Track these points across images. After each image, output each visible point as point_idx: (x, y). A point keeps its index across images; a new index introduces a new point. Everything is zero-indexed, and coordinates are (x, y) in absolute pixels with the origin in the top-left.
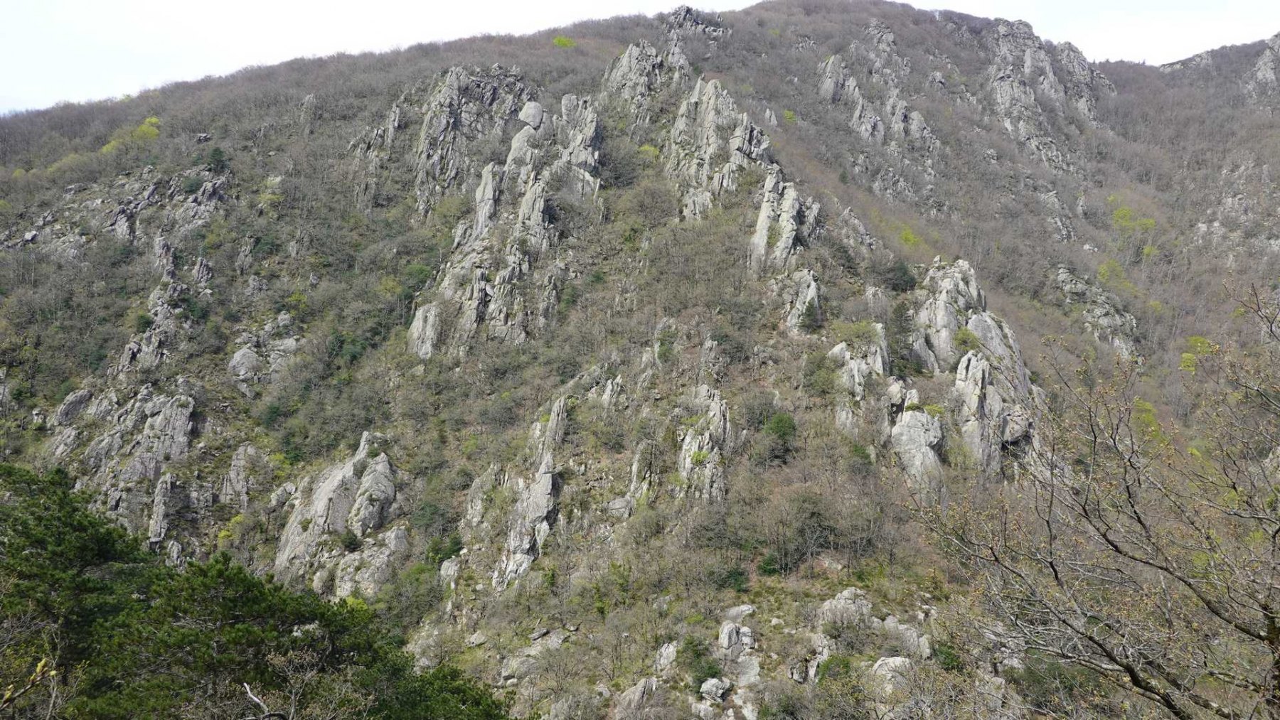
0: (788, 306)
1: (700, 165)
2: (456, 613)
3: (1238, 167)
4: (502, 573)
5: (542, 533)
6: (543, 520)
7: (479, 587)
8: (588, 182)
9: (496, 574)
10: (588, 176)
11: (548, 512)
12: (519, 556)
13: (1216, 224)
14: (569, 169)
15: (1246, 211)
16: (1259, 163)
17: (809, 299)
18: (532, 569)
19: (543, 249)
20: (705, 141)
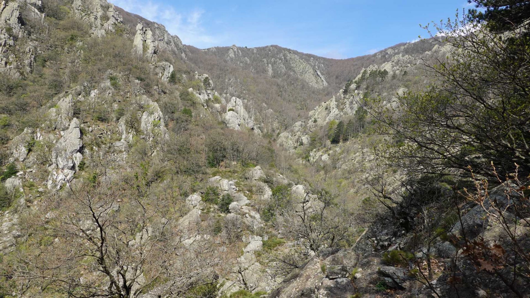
0: (161, 75)
1: (96, 18)
2: (29, 204)
3: (230, 79)
4: (54, 181)
5: (78, 159)
6: (77, 152)
7: (41, 189)
8: (37, 13)
9: (50, 182)
10: (36, 11)
11: (80, 147)
12: (66, 171)
13: (228, 95)
14: (26, 5)
15: (235, 92)
16: (236, 79)
17: (171, 71)
18: (75, 178)
19: (20, 36)
20: (95, 10)
